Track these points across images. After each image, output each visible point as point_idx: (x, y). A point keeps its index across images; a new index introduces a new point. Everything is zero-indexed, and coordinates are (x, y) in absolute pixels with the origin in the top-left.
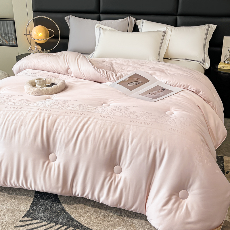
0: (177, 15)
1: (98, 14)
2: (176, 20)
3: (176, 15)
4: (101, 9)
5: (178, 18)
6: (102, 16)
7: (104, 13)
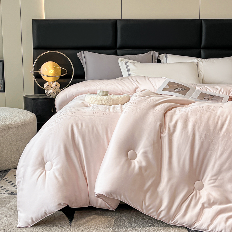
0: (201, 49)
1: (115, 50)
2: (200, 53)
4: (119, 44)
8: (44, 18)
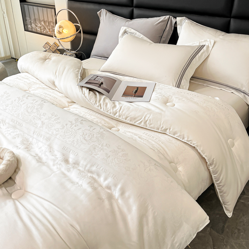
0: (230, 17)
1: (132, 8)
7: (139, 7)
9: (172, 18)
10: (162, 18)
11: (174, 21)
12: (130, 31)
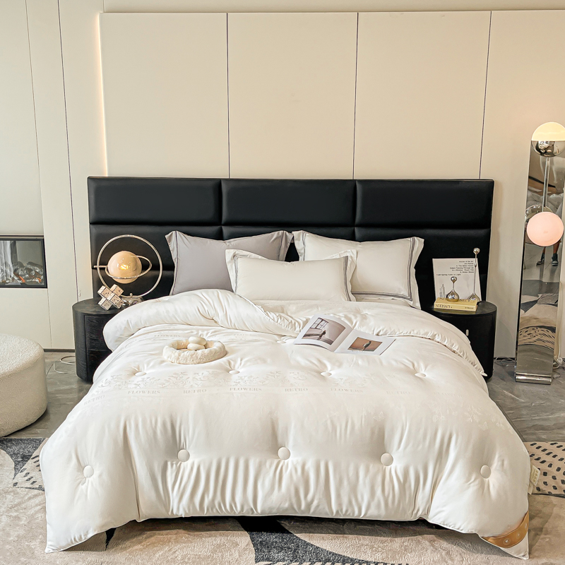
0: (354, 226)
1: (219, 227)
2: (354, 232)
3: (351, 226)
4: (224, 218)
5: (356, 229)
6: (226, 230)
8: (106, 175)
9: (287, 233)
10: (275, 234)
11: (290, 236)
12: (241, 254)
